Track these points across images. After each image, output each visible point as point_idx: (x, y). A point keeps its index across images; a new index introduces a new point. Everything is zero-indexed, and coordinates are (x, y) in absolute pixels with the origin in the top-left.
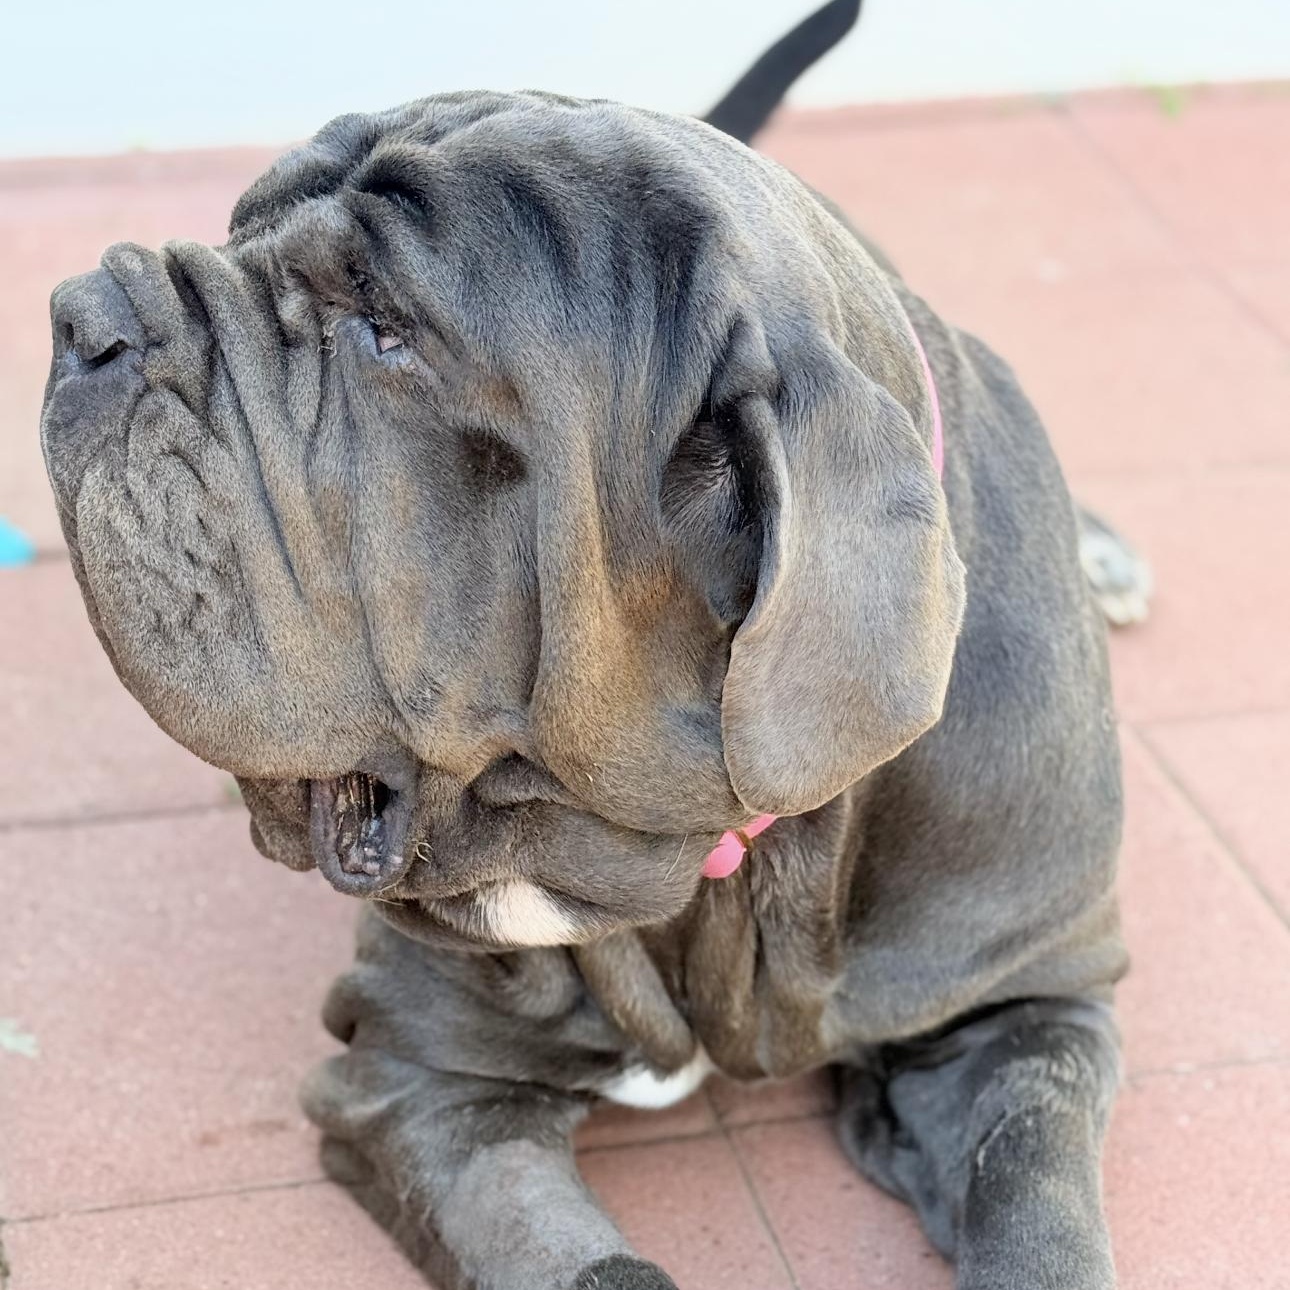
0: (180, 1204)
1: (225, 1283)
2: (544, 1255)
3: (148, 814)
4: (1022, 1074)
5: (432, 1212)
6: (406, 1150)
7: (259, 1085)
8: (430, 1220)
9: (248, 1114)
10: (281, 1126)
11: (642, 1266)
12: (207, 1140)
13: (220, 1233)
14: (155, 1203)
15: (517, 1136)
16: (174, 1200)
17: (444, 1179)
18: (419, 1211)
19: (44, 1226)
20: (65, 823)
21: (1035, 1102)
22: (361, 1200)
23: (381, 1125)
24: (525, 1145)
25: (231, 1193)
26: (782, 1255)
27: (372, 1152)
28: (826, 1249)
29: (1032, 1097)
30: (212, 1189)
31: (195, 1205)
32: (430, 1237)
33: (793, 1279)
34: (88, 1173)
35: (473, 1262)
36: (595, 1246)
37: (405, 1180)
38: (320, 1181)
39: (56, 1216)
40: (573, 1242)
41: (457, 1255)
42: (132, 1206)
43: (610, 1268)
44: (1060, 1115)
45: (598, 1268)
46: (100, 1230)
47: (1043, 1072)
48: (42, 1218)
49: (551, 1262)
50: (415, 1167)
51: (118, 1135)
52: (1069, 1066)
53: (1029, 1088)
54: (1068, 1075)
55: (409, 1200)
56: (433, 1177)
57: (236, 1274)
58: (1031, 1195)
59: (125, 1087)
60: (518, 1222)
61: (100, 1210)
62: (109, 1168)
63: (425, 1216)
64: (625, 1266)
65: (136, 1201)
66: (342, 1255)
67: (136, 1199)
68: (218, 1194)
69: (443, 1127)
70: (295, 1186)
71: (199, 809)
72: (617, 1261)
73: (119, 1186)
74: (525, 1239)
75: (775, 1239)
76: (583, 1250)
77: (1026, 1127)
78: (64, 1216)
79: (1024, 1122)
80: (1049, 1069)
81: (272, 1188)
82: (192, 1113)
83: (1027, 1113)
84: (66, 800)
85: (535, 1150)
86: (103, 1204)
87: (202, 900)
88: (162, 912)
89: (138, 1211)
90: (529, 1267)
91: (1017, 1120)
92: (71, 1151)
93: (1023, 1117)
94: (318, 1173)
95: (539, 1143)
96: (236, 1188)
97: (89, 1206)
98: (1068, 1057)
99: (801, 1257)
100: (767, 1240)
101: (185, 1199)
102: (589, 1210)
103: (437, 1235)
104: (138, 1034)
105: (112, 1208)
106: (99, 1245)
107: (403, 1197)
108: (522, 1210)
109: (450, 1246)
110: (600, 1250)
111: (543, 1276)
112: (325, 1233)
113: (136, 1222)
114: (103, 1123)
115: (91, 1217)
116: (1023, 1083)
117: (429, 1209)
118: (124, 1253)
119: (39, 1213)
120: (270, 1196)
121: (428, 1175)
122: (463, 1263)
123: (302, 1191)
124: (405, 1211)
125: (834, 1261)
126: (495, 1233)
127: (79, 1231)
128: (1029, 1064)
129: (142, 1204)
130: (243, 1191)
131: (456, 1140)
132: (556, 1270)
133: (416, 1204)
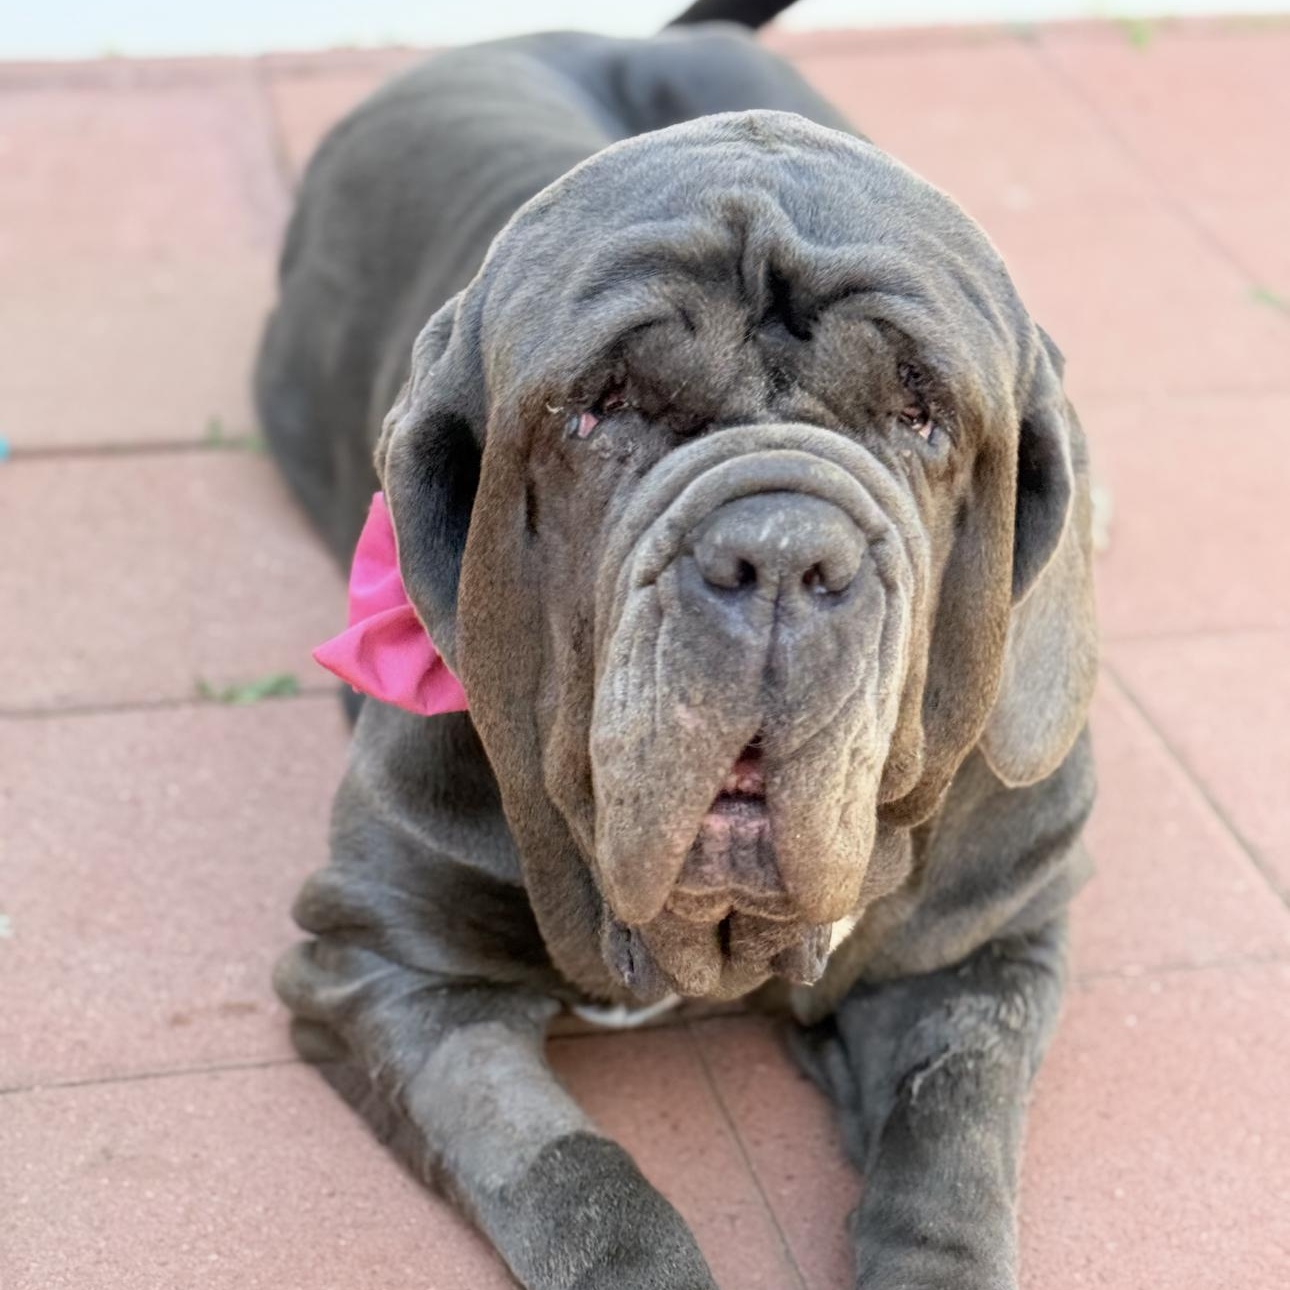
0: (151, 1081)
1: (196, 1156)
2: (509, 1130)
3: (120, 707)
4: (970, 1010)
5: (403, 1089)
6: (379, 1028)
7: (229, 969)
8: (401, 1096)
9: (219, 996)
10: (251, 1009)
11: (606, 1143)
12: (178, 1020)
13: (190, 1109)
14: (126, 1079)
15: (487, 1019)
16: (145, 1077)
17: (415, 1055)
18: (389, 1087)
19: (18, 1099)
20: (39, 713)
21: (978, 1046)
22: (331, 1080)
23: (352, 1007)
24: (495, 1027)
25: (200, 1071)
26: (739, 1142)
27: (346, 1032)
28: (781, 1136)
29: (977, 1038)
30: (185, 1066)
31: (166, 1081)
32: (398, 1111)
33: (749, 1164)
34: (61, 1049)
35: (440, 1136)
36: (560, 1123)
37: (376, 1059)
38: (289, 1062)
39: (30, 1089)
40: (540, 1117)
41: (426, 1129)
42: (103, 1081)
43: (574, 1143)
44: (998, 1065)
45: (562, 1143)
46: (73, 1103)
47: (991, 1014)
48: (16, 1090)
49: (516, 1136)
50: (388, 1045)
51: (91, 1013)
52: (1018, 1010)
53: (975, 1029)
54: (1014, 1022)
55: (380, 1077)
56: (405, 1054)
57: (206, 1147)
58: (959, 1138)
59: (97, 968)
60: (486, 1099)
61: (73, 1085)
62: (83, 1044)
63: (395, 1092)
64: (589, 1143)
65: (110, 1076)
66: (309, 1132)
67: (108, 1074)
68: (190, 1071)
69: (416, 1008)
70: (264, 1066)
71: (172, 704)
72: (580, 1137)
73: (92, 1061)
74: (492, 1115)
75: (732, 1126)
76: (549, 1125)
77: (966, 1068)
78: (37, 1089)
79: (965, 1064)
80: (998, 1012)
81: (242, 1067)
82: (164, 995)
83: (970, 1055)
84: (42, 691)
85: (505, 1032)
86: (76, 1079)
87: (174, 790)
88: (135, 802)
89: (110, 1086)
90: (496, 1141)
91: (958, 1059)
92: (45, 1028)
93: (966, 1057)
94: (288, 1053)
95: (510, 1026)
96: (206, 1066)
97: (62, 1080)
98: (1018, 1001)
99: (757, 1143)
100: (724, 1126)
101: (157, 1076)
102: (555, 1089)
103: (406, 1111)
104: (111, 918)
105: (85, 1083)
106: (72, 1118)
107: (374, 1074)
108: (490, 1087)
109: (418, 1121)
110: (565, 1126)
111: (509, 1150)
112: (293, 1111)
113: (108, 1097)
114: (76, 1001)
115: (64, 1091)
116: (970, 1021)
117: (399, 1085)
118: (96, 1125)
119: (13, 1085)
120: (238, 1075)
121: (399, 1054)
122: (430, 1138)
123: (271, 1072)
124: (377, 1088)
125: (788, 1147)
126: (465, 1108)
127: (51, 1103)
128: (979, 1002)
129: (114, 1079)
130: (212, 1070)
131: (429, 1020)
132: (520, 1145)
133: (387, 1079)
